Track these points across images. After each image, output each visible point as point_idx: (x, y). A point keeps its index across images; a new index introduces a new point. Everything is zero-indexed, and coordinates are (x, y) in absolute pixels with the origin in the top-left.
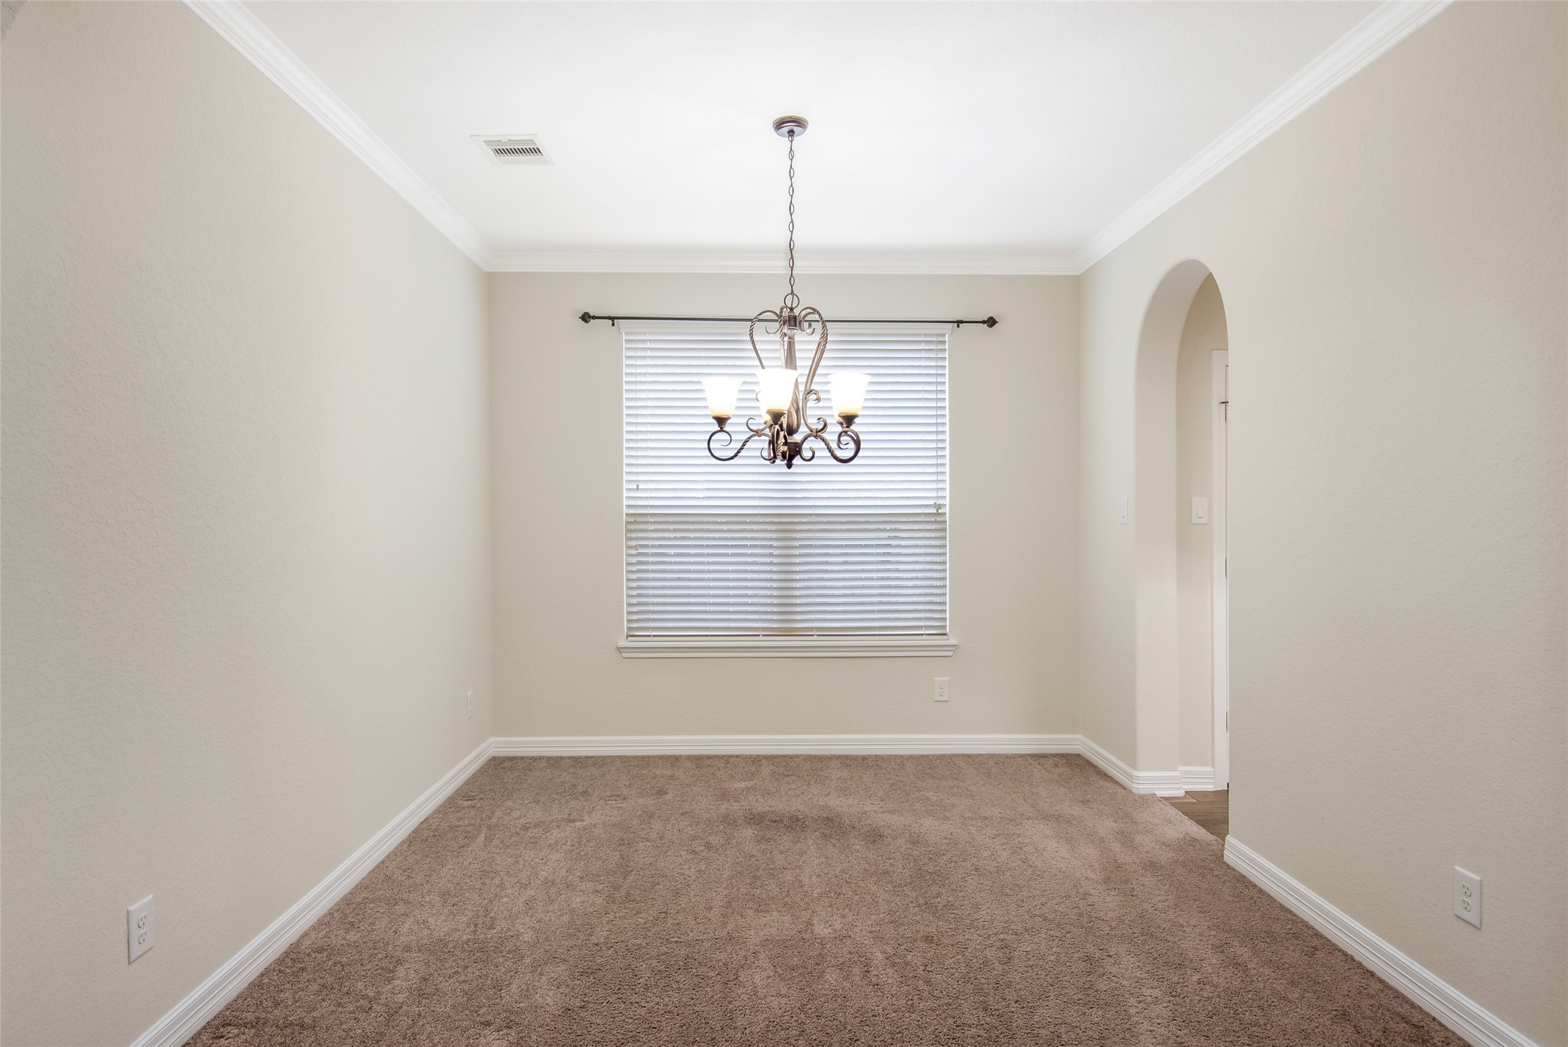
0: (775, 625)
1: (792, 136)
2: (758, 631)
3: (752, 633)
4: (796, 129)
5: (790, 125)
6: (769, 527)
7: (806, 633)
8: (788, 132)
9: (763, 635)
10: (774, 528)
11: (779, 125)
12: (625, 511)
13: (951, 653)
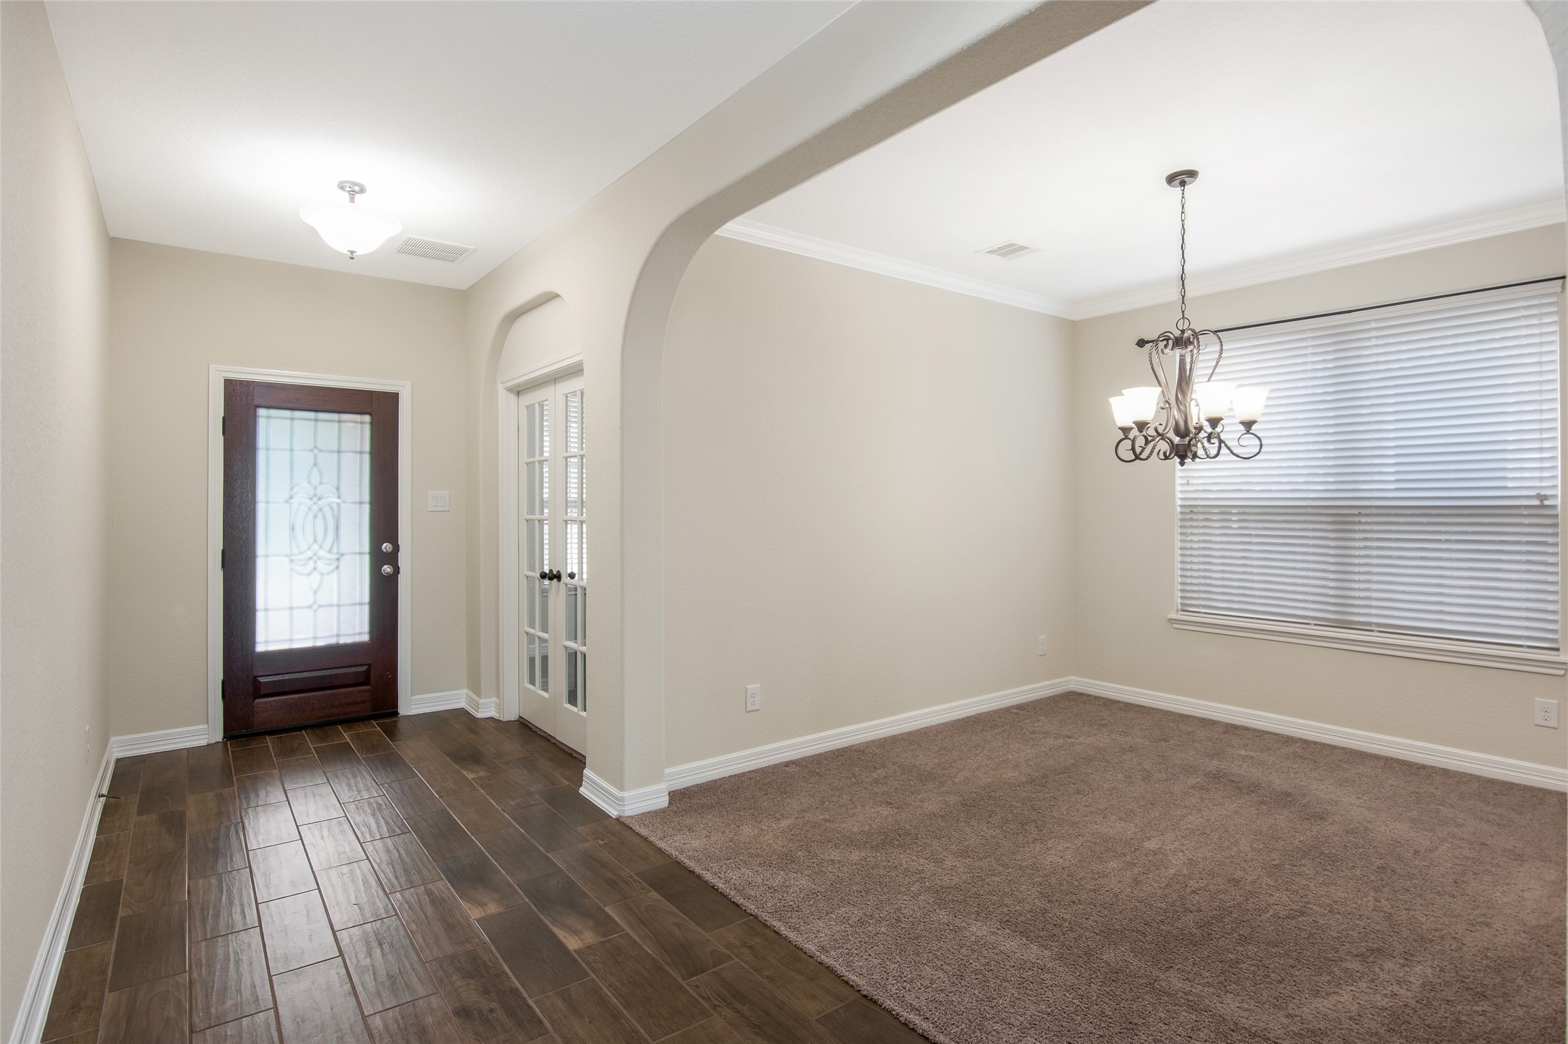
0: (1331, 616)
1: (1184, 186)
2: (1308, 620)
3: (1304, 621)
4: (1187, 179)
5: (1181, 178)
6: (1325, 519)
7: (1365, 627)
8: (1180, 183)
9: (1315, 625)
10: (1330, 519)
11: (1171, 179)
12: (1179, 503)
13: (1562, 672)
